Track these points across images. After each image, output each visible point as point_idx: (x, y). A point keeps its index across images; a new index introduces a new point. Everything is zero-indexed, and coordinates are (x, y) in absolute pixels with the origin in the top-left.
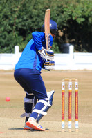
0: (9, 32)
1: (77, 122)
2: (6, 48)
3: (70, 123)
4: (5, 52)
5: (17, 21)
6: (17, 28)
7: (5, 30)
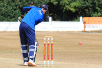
0: (15, 10)
3: (48, 61)
4: (13, 21)
6: (19, 7)
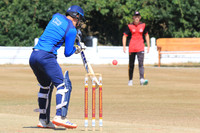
0: (28, 24)
1: (101, 120)
2: (25, 41)
4: (25, 45)
5: (37, 12)
6: (37, 20)
7: (24, 22)
